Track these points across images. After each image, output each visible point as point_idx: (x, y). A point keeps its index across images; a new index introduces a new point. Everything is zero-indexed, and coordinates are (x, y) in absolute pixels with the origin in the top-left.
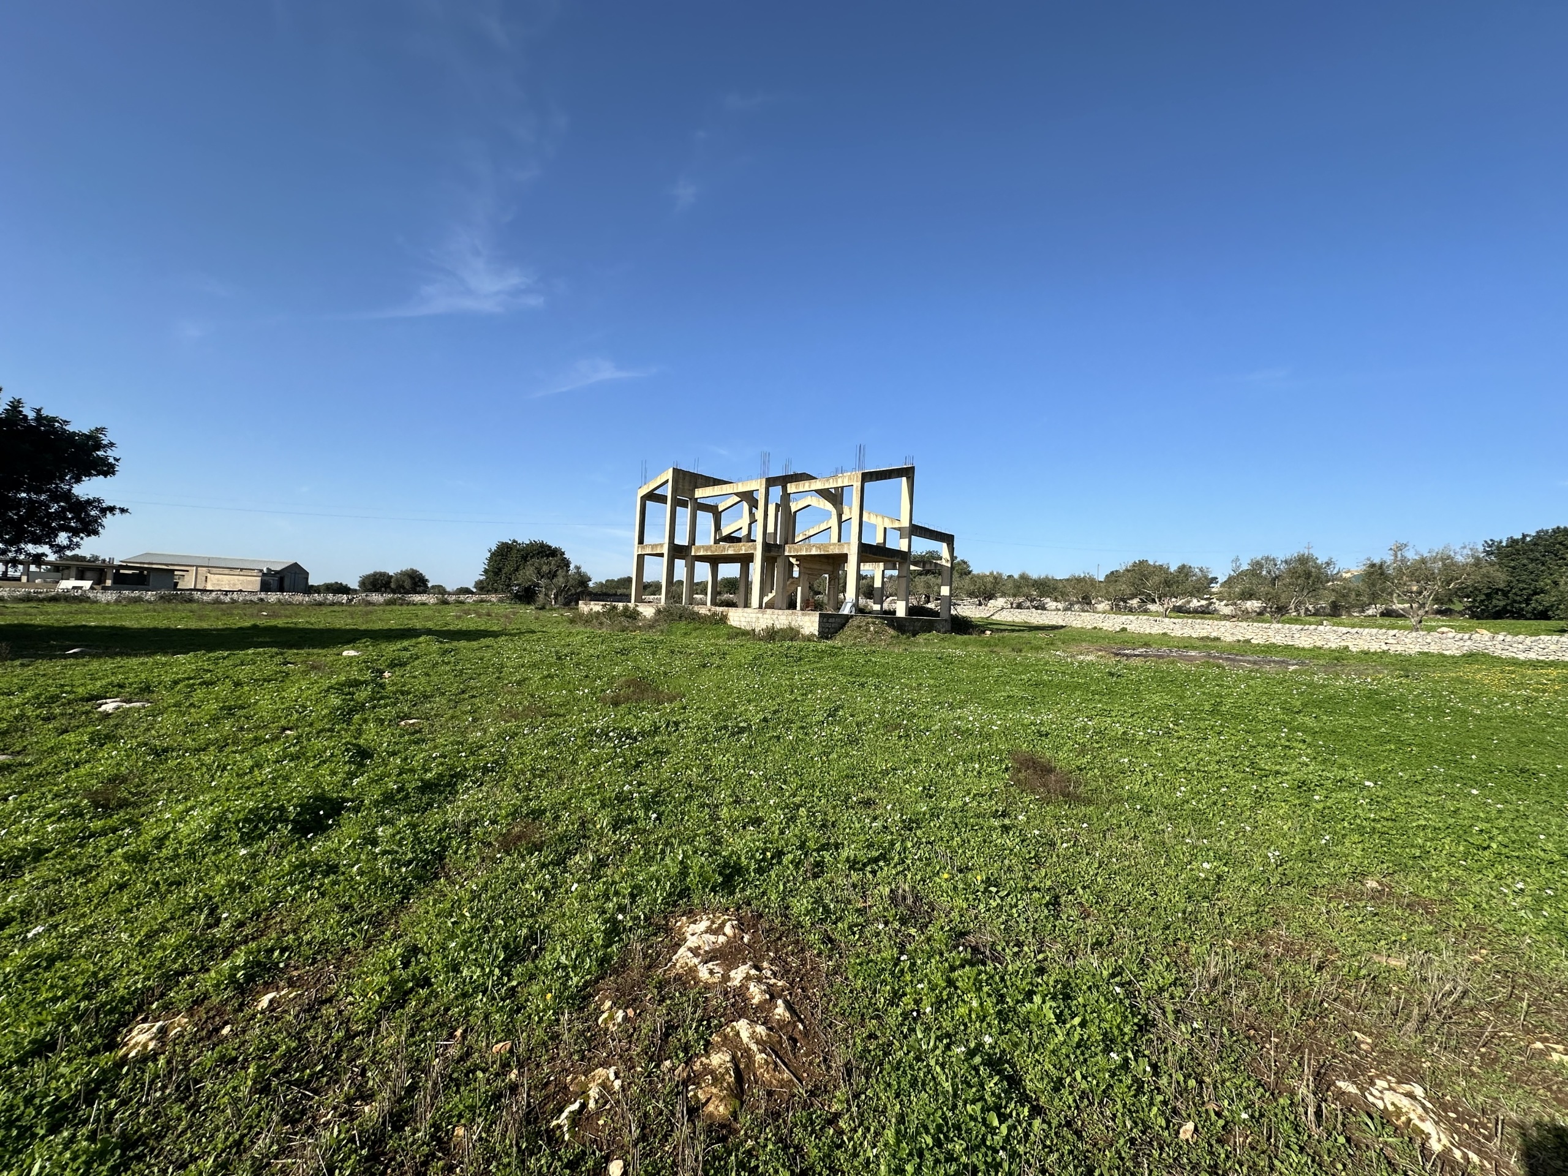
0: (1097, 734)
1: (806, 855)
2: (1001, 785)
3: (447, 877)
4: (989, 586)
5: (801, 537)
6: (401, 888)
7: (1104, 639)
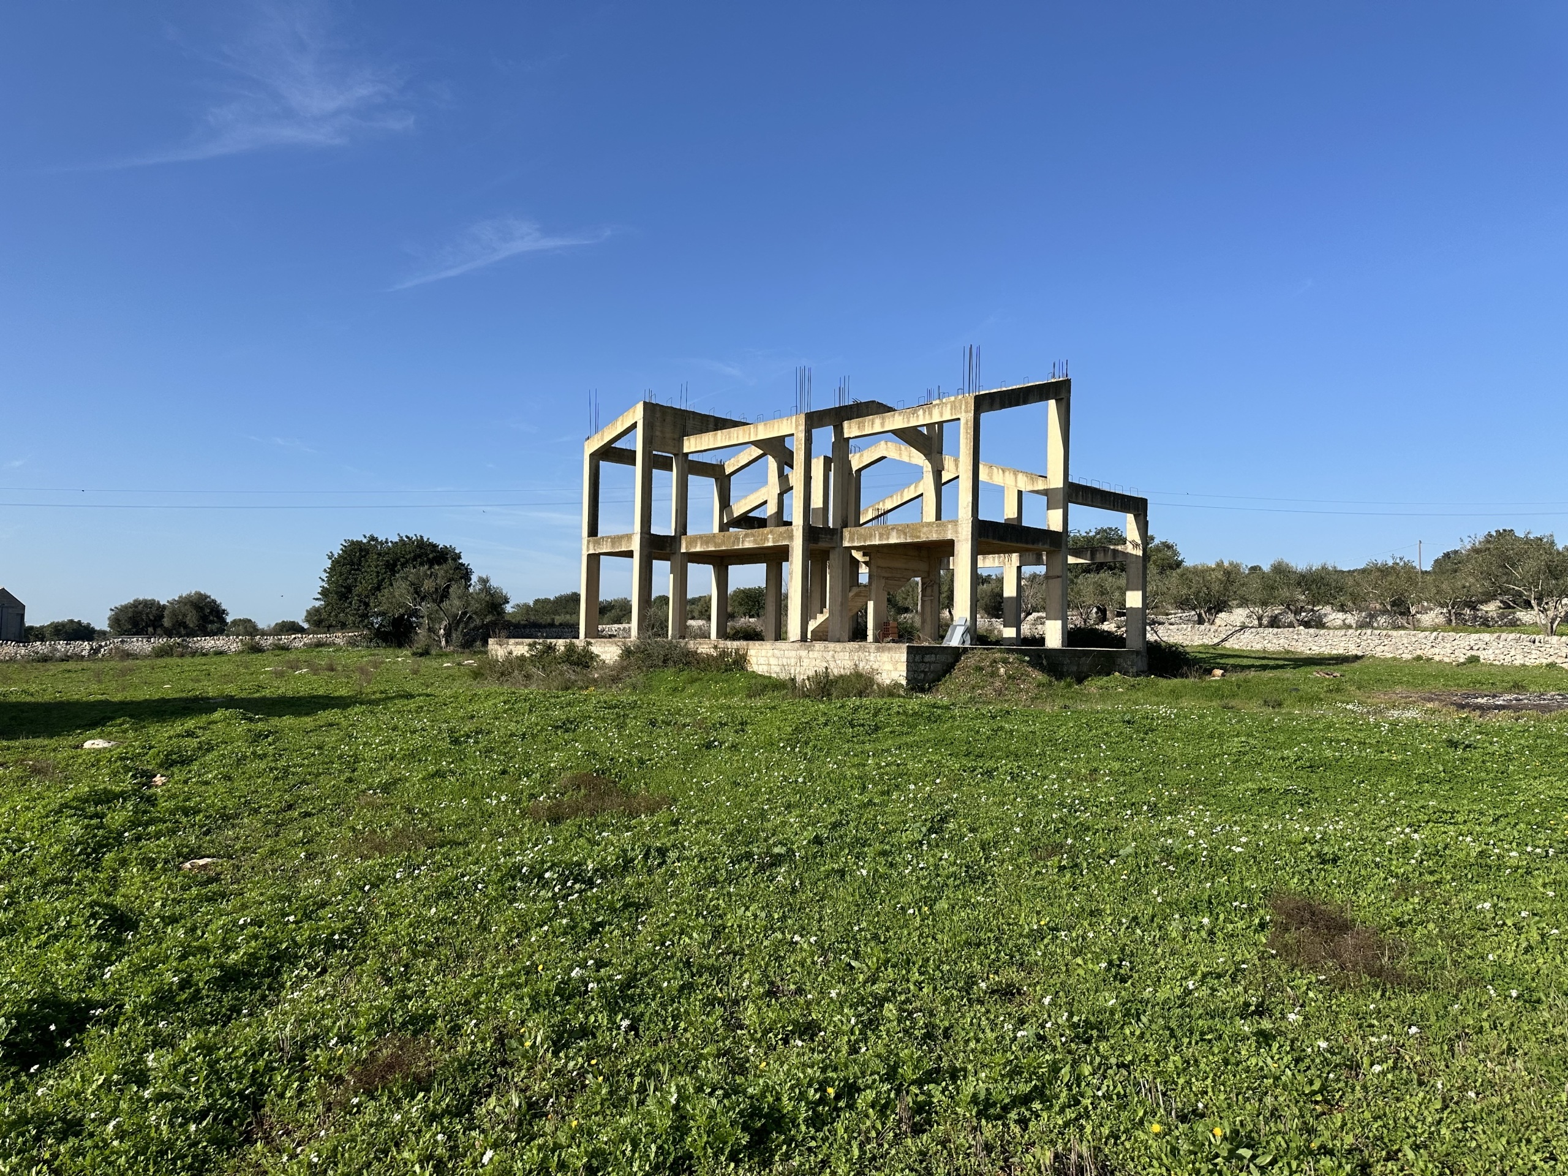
0: (1430, 856)
1: (898, 1092)
2: (1252, 955)
3: (268, 1140)
4: (1216, 587)
5: (870, 516)
6: (189, 1160)
7: (1436, 677)
